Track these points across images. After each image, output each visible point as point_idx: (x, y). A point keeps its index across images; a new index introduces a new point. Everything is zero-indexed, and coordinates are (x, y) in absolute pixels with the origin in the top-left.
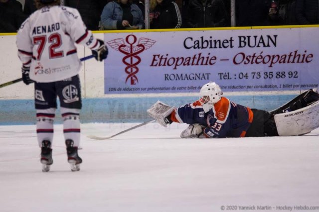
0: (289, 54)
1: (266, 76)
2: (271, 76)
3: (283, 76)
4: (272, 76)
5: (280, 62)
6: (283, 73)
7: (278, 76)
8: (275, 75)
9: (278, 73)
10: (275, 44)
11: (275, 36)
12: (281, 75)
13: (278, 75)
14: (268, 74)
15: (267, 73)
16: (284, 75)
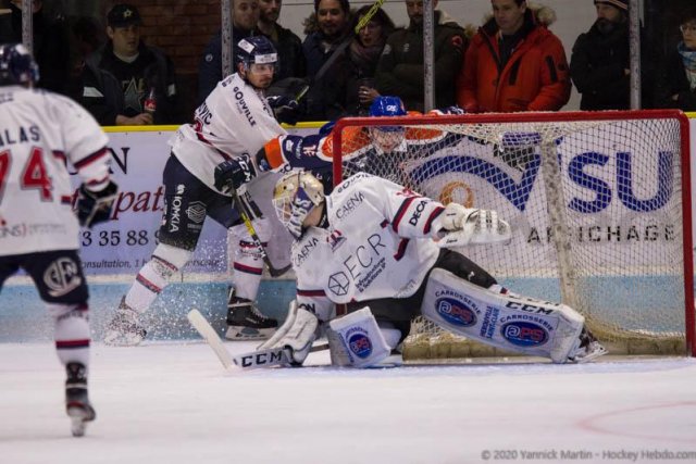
0: (156, 191)
1: (104, 241)
2: (115, 240)
3: (143, 241)
4: (118, 239)
5: (136, 209)
6: (143, 234)
7: (132, 241)
8: (124, 237)
9: (132, 234)
10: (124, 168)
11: (125, 150)
12: (137, 237)
13: (131, 237)
14: (109, 236)
15: (106, 234)
16: (143, 237)
